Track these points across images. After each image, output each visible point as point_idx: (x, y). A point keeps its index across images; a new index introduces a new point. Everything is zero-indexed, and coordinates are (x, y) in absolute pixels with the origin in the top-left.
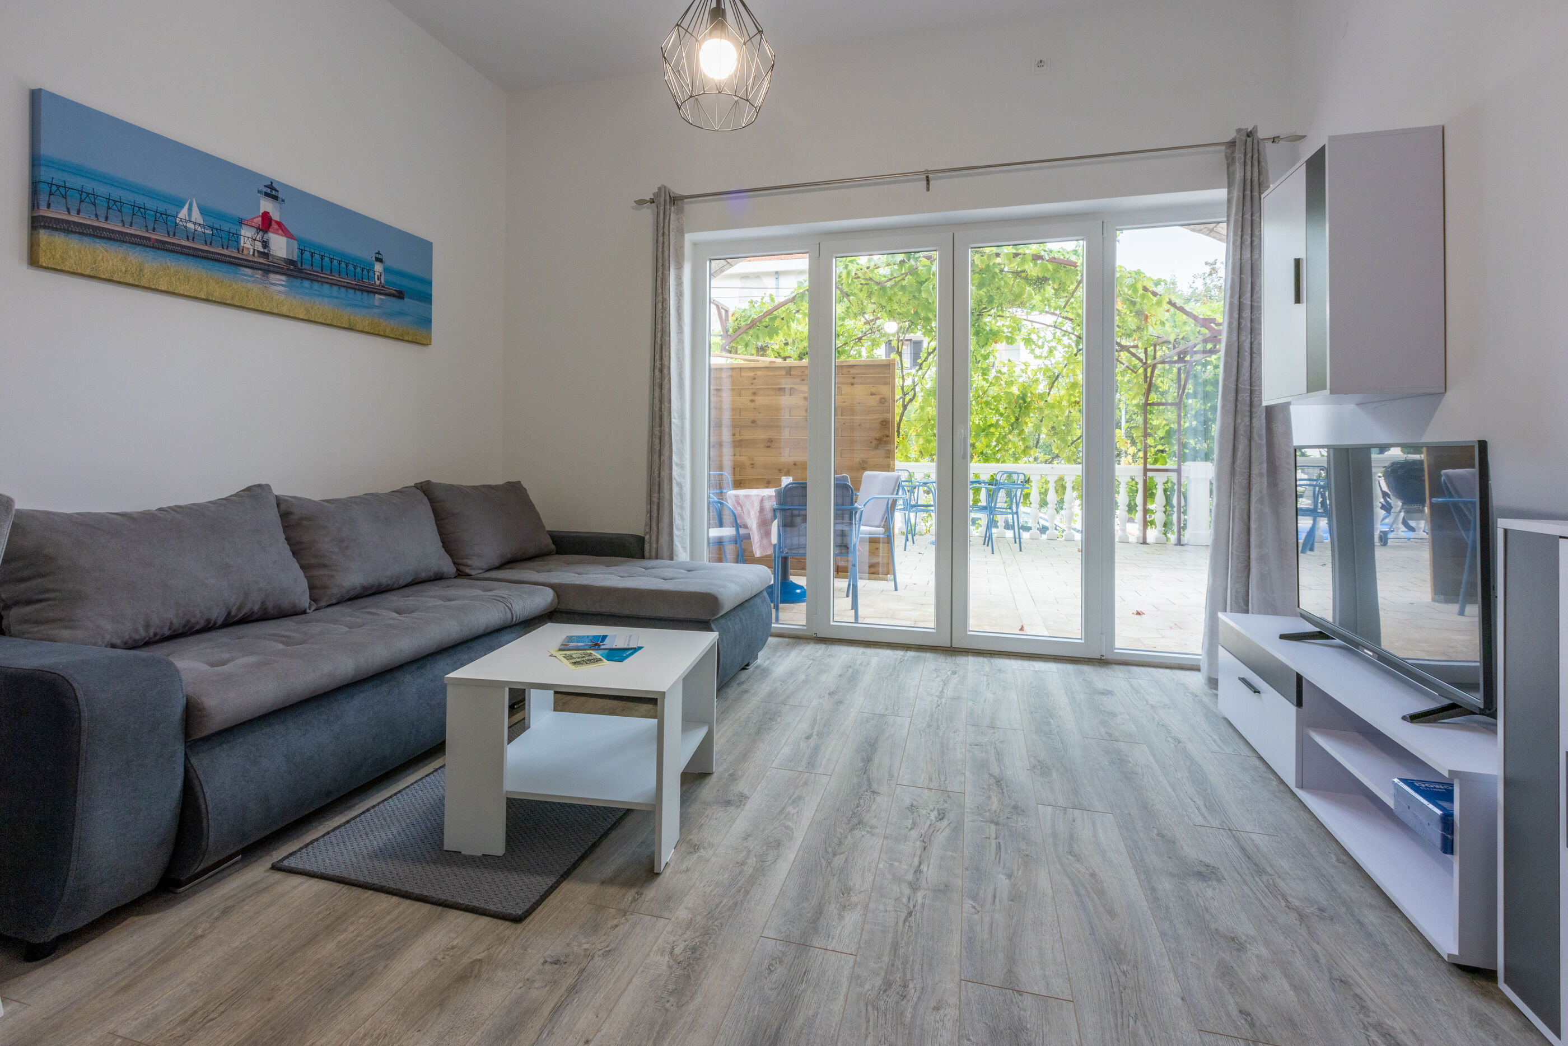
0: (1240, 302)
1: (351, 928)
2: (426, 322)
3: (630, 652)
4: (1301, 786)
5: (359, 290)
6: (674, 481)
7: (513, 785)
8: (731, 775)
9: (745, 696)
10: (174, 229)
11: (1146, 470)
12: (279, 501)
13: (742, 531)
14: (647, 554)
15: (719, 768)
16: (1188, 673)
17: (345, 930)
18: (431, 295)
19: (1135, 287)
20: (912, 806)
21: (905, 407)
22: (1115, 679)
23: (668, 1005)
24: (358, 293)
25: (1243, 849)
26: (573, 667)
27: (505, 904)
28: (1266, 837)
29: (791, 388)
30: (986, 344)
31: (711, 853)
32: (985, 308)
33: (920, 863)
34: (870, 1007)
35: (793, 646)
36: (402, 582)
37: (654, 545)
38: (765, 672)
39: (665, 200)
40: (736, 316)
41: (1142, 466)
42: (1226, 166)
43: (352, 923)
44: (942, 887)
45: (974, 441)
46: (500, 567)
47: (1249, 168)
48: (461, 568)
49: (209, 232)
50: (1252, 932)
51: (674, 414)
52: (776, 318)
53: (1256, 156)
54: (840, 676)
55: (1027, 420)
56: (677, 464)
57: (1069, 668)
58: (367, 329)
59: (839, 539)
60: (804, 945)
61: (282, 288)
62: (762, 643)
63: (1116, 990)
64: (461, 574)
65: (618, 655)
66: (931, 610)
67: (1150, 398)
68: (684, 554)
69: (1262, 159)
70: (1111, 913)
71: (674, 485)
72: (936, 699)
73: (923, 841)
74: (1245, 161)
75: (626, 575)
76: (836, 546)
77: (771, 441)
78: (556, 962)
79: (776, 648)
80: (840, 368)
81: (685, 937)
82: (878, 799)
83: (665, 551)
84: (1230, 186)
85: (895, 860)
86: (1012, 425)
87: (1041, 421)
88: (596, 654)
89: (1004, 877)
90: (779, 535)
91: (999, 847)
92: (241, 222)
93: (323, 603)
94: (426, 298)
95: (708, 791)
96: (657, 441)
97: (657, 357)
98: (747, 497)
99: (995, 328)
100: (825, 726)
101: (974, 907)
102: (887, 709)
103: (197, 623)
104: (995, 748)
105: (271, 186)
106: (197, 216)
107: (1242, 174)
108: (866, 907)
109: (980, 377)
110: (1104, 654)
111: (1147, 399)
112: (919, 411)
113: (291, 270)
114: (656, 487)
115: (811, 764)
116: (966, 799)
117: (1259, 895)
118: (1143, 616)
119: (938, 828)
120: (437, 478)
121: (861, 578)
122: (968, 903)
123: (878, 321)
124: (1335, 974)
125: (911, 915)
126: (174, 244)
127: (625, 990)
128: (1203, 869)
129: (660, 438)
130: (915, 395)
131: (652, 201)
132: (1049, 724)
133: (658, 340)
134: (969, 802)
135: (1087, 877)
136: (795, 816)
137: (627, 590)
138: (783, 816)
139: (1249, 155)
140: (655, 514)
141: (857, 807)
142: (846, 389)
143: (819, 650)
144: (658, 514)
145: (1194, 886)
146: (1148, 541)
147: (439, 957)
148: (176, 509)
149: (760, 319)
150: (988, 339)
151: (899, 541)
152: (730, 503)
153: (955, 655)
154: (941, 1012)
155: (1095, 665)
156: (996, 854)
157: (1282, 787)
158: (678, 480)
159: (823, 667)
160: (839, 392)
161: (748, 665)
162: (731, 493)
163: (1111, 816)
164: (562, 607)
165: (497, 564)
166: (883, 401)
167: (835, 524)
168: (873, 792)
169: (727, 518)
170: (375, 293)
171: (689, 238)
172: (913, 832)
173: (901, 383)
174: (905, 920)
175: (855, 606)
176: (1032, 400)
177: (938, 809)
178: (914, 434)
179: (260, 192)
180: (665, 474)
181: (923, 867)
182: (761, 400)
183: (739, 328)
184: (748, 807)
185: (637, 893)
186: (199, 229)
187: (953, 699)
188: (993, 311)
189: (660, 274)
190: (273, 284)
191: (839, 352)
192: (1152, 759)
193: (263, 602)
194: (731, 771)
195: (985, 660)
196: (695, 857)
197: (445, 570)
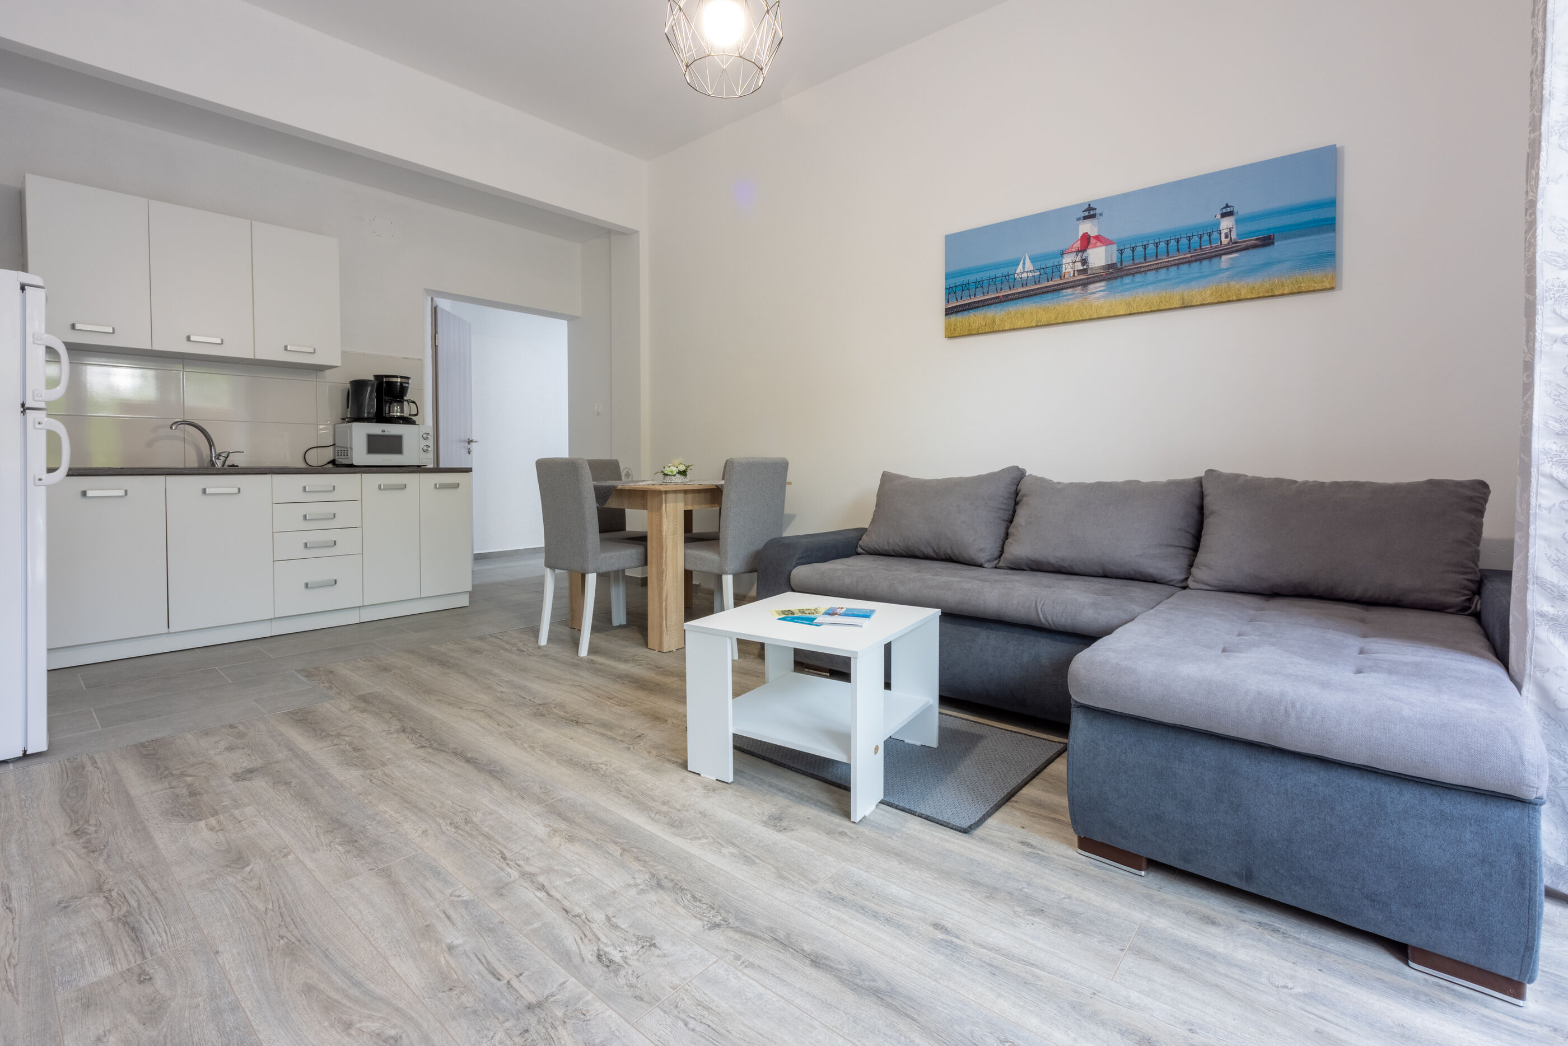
5: (1198, 260)
10: (1014, 283)
18: (1337, 218)
33: (549, 895)
34: (465, 809)
44: (504, 891)
49: (1038, 273)
73: (579, 916)
85: (573, 881)
89: (456, 942)
91: (495, 974)
92: (1063, 254)
101: (459, 896)
105: (1089, 209)
106: (1029, 266)
108: (541, 841)
113: (1112, 273)
119: (588, 943)
122: (466, 896)
125: (502, 857)
126: (1014, 294)
154: (420, 832)
170: (1220, 255)
172: (603, 917)
174: (502, 853)
179: (1079, 219)
181: (541, 894)
186: (1030, 275)
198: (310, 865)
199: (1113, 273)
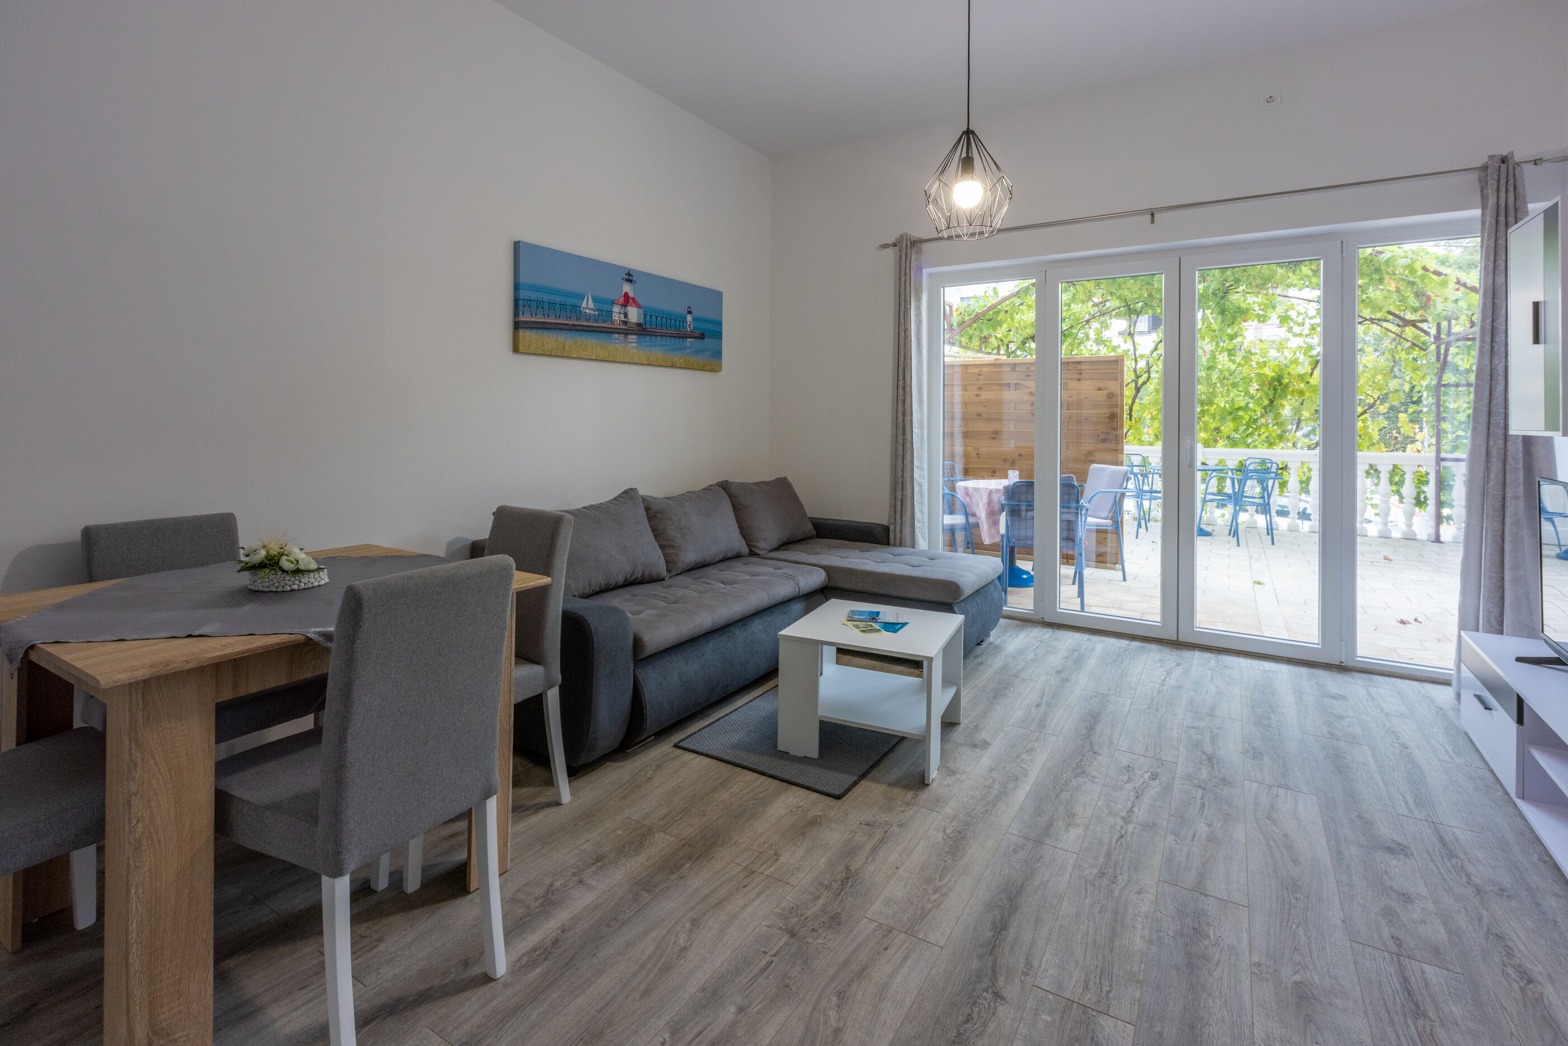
0: (1492, 326)
1: (735, 787)
2: (718, 354)
3: (899, 626)
4: (1523, 797)
5: (678, 337)
6: (915, 481)
7: (824, 712)
8: (976, 726)
9: (982, 667)
10: (580, 315)
11: (1439, 460)
12: (644, 499)
13: (971, 520)
14: (892, 541)
15: (966, 719)
16: (1440, 687)
17: (732, 787)
18: (721, 333)
19: (1413, 268)
20: (1128, 766)
21: (1138, 390)
22: (1354, 686)
23: (946, 859)
24: (677, 339)
25: (1441, 839)
26: (862, 634)
27: (826, 787)
28: (1470, 833)
29: (1016, 384)
30: (1233, 323)
31: (965, 777)
32: (1231, 286)
33: (1133, 807)
34: (1088, 884)
35: (1023, 628)
36: (717, 559)
37: (898, 535)
38: (997, 649)
39: (907, 245)
40: (960, 310)
41: (1433, 454)
42: (1479, 189)
43: (735, 784)
44: (1150, 824)
45: (1219, 424)
46: (777, 549)
47: (1503, 194)
48: (753, 549)
49: (597, 313)
50: (1423, 891)
51: (915, 425)
52: (999, 312)
53: (1511, 182)
54: (1066, 658)
55: (1284, 402)
56: (917, 467)
57: (1304, 671)
58: (683, 366)
59: (1065, 533)
60: (1039, 842)
61: (635, 344)
62: (994, 623)
63: (1286, 907)
64: (752, 554)
65: (892, 627)
66: (1157, 603)
67: (1444, 378)
68: (924, 542)
69: (1518, 185)
70: (1296, 862)
71: (915, 485)
72: (1158, 686)
73: (1136, 792)
74: (1498, 188)
75: (880, 560)
76: (1062, 539)
77: (996, 433)
78: (868, 825)
79: (1006, 629)
80: (1066, 364)
81: (953, 824)
82: (1099, 758)
83: (908, 540)
84: (1484, 208)
85: (1111, 801)
86: (1265, 408)
87: (1302, 404)
88: (876, 626)
89: (1204, 825)
90: (1007, 527)
91: (1203, 805)
92: (613, 303)
93: (674, 573)
94: (718, 335)
95: (958, 735)
96: (900, 447)
97: (901, 377)
98: (976, 489)
99: (1244, 306)
100: (1052, 698)
101: (1175, 840)
102: (1109, 690)
103: (612, 584)
104: (1211, 732)
105: (629, 274)
106: (591, 305)
107: (1495, 200)
108: (1087, 827)
109: (1226, 358)
110: (1343, 661)
111: (1440, 379)
112: (1154, 393)
114: (900, 486)
115: (1042, 725)
116: (1178, 768)
117: (1442, 871)
118: (1407, 625)
119: (1150, 785)
120: (732, 479)
121: (1088, 566)
122: (1170, 838)
123: (1107, 303)
124: (1494, 930)
125: (1123, 837)
126: (579, 325)
127: (916, 847)
128: (1393, 846)
129: (903, 445)
130: (1149, 378)
131: (895, 245)
132: (1269, 718)
133: (901, 362)
134: (1180, 770)
135: (1280, 836)
136: (1029, 761)
137: (884, 574)
138: (1019, 760)
139: (1503, 181)
140: (899, 509)
141: (1081, 761)
142: (1073, 385)
143: (1047, 634)
144: (902, 508)
145: (1379, 856)
146: (1442, 539)
147: (794, 810)
148: (592, 507)
149: (984, 314)
150: (1235, 318)
151: (1129, 528)
152: (960, 494)
153: (1181, 649)
154: (1142, 895)
155: (1332, 671)
156: (1200, 810)
157: (1505, 797)
158: (918, 480)
159: (1050, 648)
160: (1064, 386)
161: (982, 641)
162: (961, 484)
163: (1315, 797)
164: (832, 584)
165: (776, 545)
166: (1111, 396)
167: (1061, 513)
168: (1095, 753)
169: (958, 506)
170: (687, 338)
171: (926, 271)
172: (1128, 785)
173: (1134, 366)
174: (1118, 840)
175: (1081, 594)
176: (1290, 381)
177: (1152, 772)
178: (1149, 417)
179: (623, 279)
180: (907, 475)
181: (1135, 810)
182: (985, 395)
183: (964, 322)
184: (990, 750)
185: (915, 794)
186: (592, 312)
187: (1174, 687)
188: (1241, 288)
189: (902, 307)
190: (629, 342)
191: (1065, 335)
192: (1371, 759)
193: (643, 572)
194: (975, 724)
195: (1212, 656)
196: (953, 778)
197: (743, 550)
198: (1245, 937)
199: (641, 330)
